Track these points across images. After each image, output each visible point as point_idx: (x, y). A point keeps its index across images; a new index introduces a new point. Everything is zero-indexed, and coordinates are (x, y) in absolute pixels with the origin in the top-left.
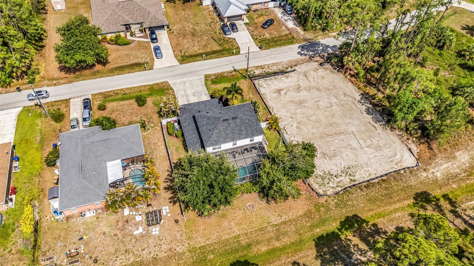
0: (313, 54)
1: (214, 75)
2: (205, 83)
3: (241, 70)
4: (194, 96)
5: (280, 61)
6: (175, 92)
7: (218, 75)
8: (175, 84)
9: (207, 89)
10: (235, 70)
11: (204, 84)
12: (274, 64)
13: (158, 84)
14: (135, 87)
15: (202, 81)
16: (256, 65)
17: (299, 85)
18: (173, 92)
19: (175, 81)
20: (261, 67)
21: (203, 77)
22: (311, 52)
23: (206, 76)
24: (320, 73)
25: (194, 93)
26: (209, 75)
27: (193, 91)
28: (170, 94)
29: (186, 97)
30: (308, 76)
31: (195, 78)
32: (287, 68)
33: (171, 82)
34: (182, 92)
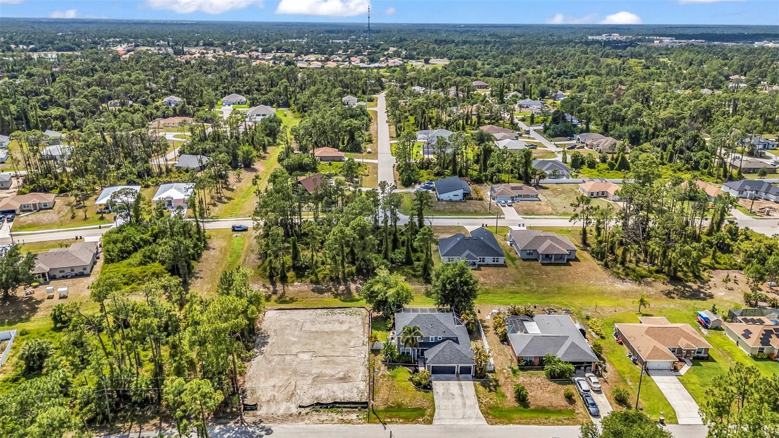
0: (251, 427)
1: (418, 422)
2: (434, 411)
3: (375, 423)
4: (453, 395)
5: (309, 426)
6: (477, 406)
7: (412, 421)
8: (477, 418)
9: (433, 401)
10: (385, 424)
11: (437, 410)
12: (323, 422)
13: (501, 423)
14: (534, 424)
15: (439, 414)
16: (350, 425)
17: (314, 381)
18: (480, 407)
19: (477, 423)
20: (343, 421)
21: (435, 422)
22: (249, 432)
23: (430, 422)
24: (269, 395)
25: (453, 399)
26: (425, 423)
27: (454, 402)
28: (485, 405)
29: (464, 394)
30: (290, 393)
31: (447, 422)
32: (307, 414)
33: (483, 422)
34: (468, 402)
